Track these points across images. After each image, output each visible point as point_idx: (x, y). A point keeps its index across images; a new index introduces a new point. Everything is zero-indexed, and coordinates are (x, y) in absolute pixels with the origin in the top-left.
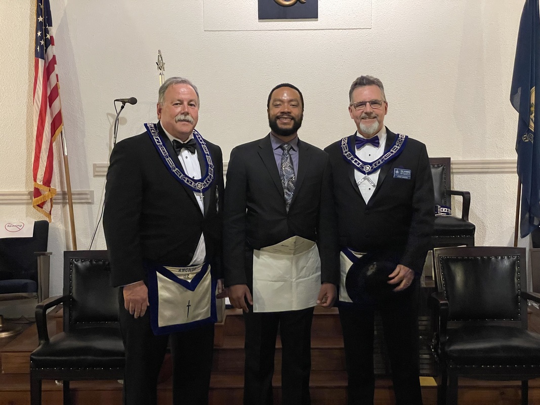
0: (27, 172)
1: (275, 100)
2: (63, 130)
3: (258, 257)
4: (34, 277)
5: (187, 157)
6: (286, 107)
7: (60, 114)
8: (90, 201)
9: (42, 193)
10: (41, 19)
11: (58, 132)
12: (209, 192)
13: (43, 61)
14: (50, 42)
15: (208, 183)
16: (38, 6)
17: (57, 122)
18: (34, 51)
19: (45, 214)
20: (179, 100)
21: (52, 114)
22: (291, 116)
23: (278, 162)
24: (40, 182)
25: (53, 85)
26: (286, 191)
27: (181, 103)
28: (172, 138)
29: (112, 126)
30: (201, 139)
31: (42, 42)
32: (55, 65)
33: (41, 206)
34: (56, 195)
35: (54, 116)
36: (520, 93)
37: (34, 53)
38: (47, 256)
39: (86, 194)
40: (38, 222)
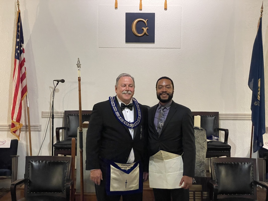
0: (8, 115)
1: (159, 86)
2: (27, 95)
4: (10, 168)
6: (164, 89)
7: (26, 86)
8: (39, 130)
9: (16, 125)
10: (18, 40)
11: (25, 95)
12: (137, 128)
13: (19, 61)
14: (22, 51)
15: (136, 124)
16: (17, 34)
17: (24, 91)
18: (14, 55)
19: (17, 136)
22: (166, 93)
24: (15, 120)
25: (23, 72)
26: (158, 129)
28: (120, 102)
29: (52, 93)
31: (19, 51)
32: (25, 63)
33: (14, 132)
34: (22, 127)
35: (23, 88)
36: (253, 82)
37: (14, 56)
38: (17, 158)
39: (37, 126)
40: (13, 140)
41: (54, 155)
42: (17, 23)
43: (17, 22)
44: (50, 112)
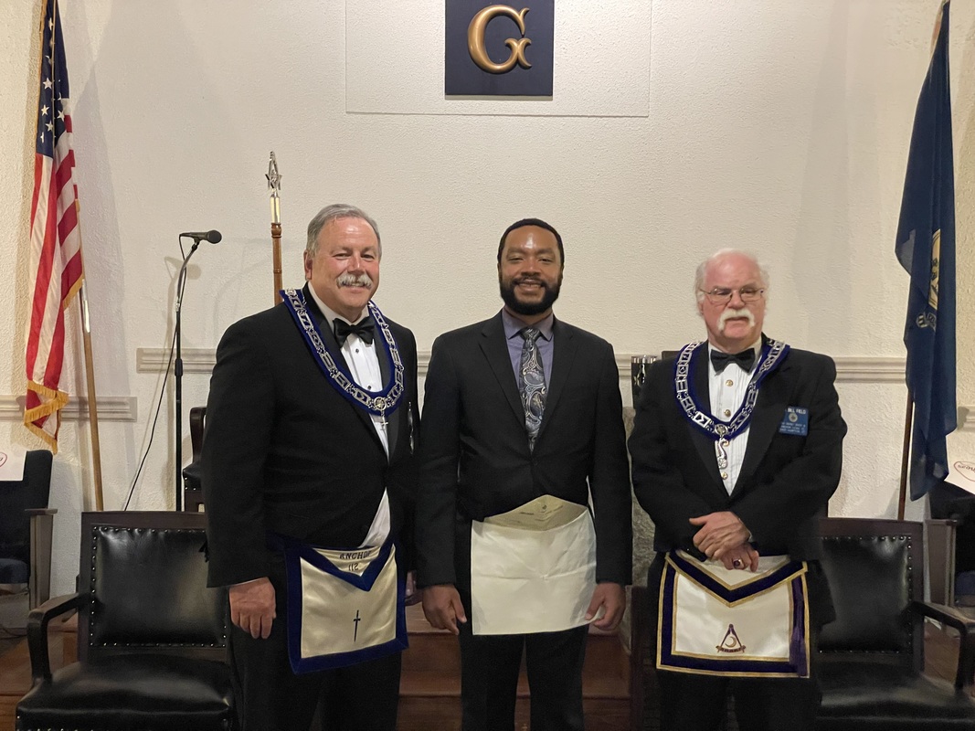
0: (15, 362)
1: (512, 250)
2: (84, 286)
3: (480, 532)
4: (24, 554)
5: (357, 351)
6: (531, 263)
7: (78, 256)
8: (129, 416)
9: (42, 399)
10: (48, 84)
11: (74, 290)
12: (396, 414)
13: (51, 160)
14: (63, 126)
15: (394, 398)
16: (44, 61)
17: (73, 271)
18: (34, 141)
19: (47, 438)
20: (345, 249)
21: (64, 258)
22: (538, 280)
23: (515, 363)
24: (38, 380)
25: (68, 204)
26: (528, 413)
27: (349, 253)
28: (330, 316)
29: (173, 280)
30: (380, 317)
31: (50, 126)
32: (73, 169)
33: (39, 423)
34: (67, 404)
35: (68, 260)
36: (913, 241)
37: (34, 146)
38: (49, 518)
39: (123, 404)
40: (33, 452)
41: (183, 509)
42: (43, 20)
43: (43, 16)
44: (168, 352)
